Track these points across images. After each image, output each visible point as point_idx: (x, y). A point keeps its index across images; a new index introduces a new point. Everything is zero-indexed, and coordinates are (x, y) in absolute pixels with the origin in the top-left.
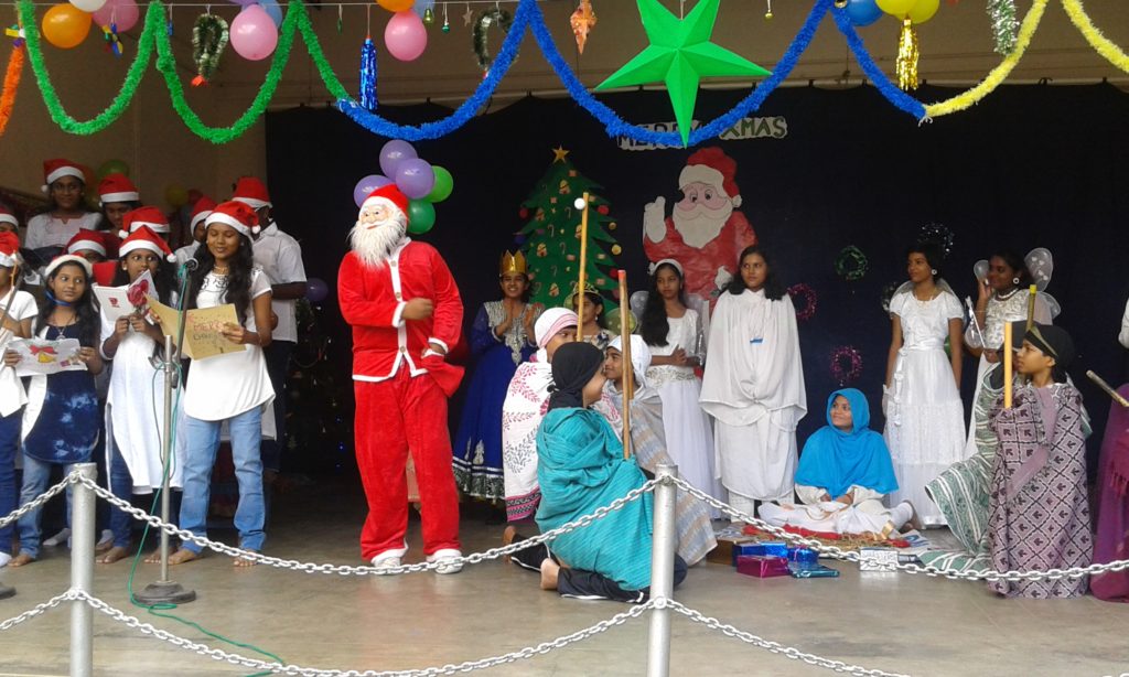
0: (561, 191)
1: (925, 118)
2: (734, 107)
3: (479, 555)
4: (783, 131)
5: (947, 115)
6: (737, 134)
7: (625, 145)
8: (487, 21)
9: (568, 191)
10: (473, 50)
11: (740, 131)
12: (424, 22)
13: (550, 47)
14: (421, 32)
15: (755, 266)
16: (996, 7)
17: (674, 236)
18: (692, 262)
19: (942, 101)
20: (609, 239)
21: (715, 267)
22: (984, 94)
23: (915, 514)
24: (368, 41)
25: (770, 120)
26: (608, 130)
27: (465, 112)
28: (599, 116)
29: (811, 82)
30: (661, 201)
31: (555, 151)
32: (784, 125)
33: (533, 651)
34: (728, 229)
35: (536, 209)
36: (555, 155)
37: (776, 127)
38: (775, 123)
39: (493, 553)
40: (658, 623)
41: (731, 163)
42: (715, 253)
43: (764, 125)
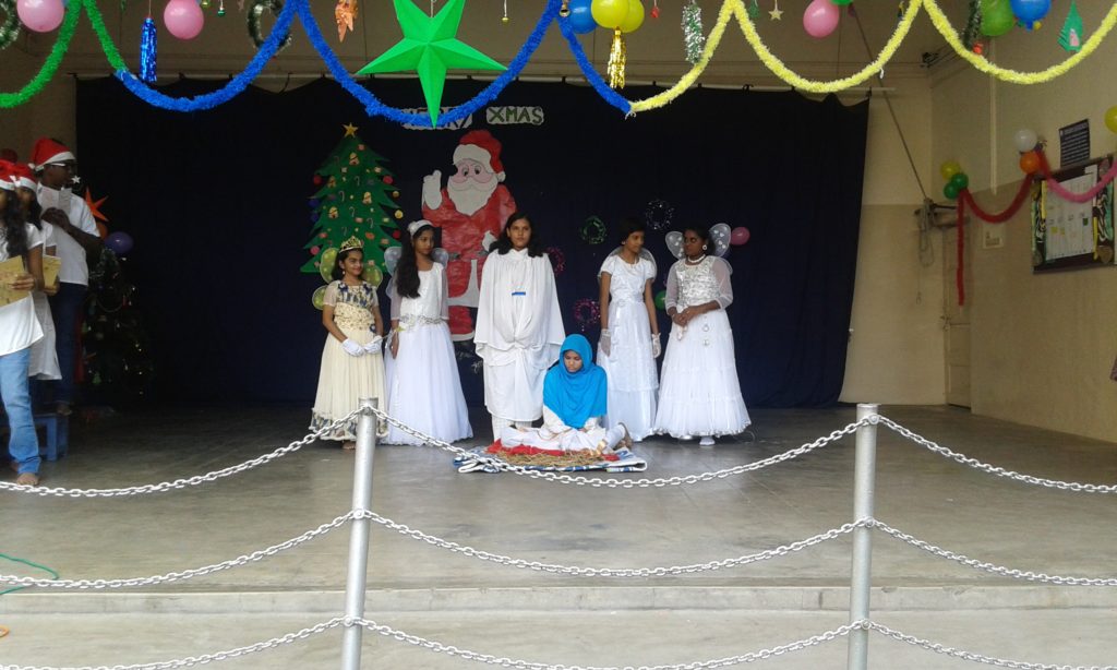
0: (351, 162)
1: (631, 112)
2: (476, 95)
3: (199, 478)
4: (540, 120)
5: (648, 111)
6: (503, 120)
7: (407, 126)
8: (259, 9)
9: (358, 163)
10: (247, 34)
11: (504, 117)
12: (201, 6)
13: (316, 34)
14: (199, 14)
15: (521, 230)
16: (687, 24)
17: (449, 205)
18: (464, 226)
19: (644, 99)
20: (392, 205)
21: (482, 231)
22: (676, 95)
23: (627, 434)
24: (149, 20)
25: (530, 109)
26: (367, 110)
27: (236, 86)
28: (359, 97)
29: (564, 78)
30: (438, 174)
31: (346, 127)
32: (541, 114)
33: (247, 558)
34: (494, 200)
35: (329, 177)
36: (345, 130)
37: (534, 115)
38: (533, 112)
39: (211, 476)
40: (358, 531)
41: (497, 145)
42: (483, 219)
43: (525, 113)
